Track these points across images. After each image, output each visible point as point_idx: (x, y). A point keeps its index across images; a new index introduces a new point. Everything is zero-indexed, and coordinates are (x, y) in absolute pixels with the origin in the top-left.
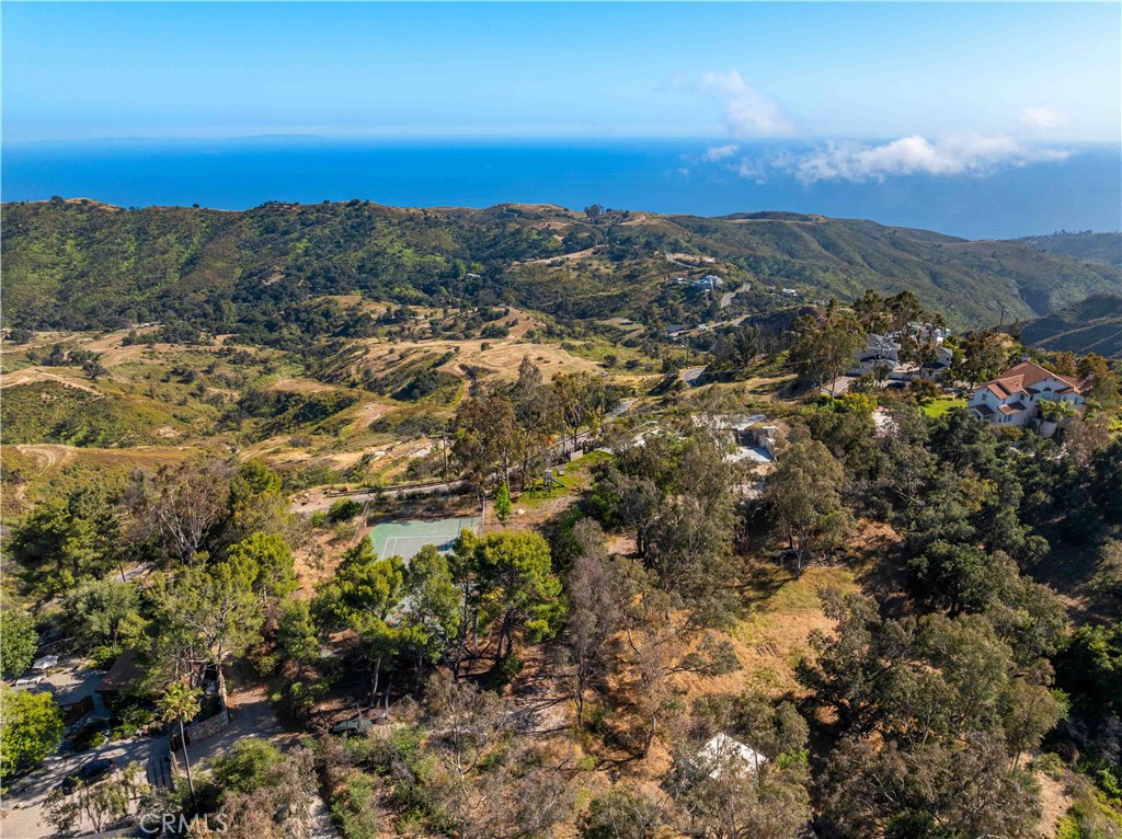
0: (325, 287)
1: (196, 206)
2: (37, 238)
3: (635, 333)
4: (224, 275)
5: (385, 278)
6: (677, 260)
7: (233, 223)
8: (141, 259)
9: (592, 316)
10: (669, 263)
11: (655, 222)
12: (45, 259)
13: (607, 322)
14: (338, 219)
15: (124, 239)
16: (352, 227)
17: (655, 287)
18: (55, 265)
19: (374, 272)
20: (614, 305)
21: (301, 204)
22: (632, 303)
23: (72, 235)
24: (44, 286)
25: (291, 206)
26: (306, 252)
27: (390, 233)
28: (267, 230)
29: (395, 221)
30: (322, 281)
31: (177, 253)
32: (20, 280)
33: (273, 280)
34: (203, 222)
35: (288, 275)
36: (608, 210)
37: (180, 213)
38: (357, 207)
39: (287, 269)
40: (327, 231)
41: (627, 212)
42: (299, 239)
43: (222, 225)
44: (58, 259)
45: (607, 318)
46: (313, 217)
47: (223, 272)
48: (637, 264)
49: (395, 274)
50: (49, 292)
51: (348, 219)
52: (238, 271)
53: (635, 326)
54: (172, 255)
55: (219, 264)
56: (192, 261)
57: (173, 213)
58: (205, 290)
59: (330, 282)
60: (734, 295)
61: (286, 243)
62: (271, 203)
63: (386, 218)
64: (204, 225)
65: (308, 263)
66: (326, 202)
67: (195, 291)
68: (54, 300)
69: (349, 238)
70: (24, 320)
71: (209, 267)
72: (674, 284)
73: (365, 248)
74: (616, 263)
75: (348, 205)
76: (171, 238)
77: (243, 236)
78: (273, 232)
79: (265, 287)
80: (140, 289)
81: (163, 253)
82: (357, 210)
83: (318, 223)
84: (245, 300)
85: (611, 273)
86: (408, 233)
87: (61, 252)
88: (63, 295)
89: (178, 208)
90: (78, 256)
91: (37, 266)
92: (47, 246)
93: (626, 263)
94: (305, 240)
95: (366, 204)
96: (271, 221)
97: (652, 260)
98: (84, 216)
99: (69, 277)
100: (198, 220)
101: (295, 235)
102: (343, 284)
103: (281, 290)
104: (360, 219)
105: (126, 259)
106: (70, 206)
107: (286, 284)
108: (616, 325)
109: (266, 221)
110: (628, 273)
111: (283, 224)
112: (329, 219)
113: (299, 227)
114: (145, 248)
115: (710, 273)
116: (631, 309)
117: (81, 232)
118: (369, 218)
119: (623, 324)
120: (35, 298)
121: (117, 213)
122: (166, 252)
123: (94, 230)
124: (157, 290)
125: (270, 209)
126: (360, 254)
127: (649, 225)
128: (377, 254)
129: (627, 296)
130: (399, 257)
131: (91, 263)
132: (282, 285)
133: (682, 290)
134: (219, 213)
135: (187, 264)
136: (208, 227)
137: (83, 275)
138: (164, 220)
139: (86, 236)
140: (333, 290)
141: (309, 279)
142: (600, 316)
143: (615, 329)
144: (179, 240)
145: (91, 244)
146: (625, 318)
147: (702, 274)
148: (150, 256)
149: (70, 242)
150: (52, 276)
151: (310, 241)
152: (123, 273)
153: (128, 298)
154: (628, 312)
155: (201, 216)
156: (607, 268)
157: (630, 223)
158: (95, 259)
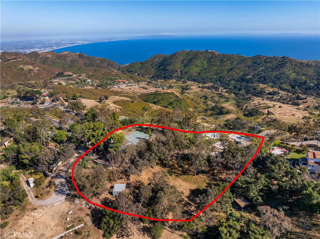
0: (262, 81)
1: (238, 54)
2: (199, 60)
4: (237, 74)
5: (282, 81)
7: (246, 60)
8: (219, 67)
12: (199, 65)
14: (276, 62)
15: (217, 62)
16: (279, 64)
18: (200, 66)
19: (279, 79)
21: (267, 56)
23: (206, 59)
24: (196, 71)
25: (264, 57)
26: (262, 71)
27: (290, 68)
28: (255, 63)
29: (294, 64)
30: (262, 79)
31: (229, 66)
32: (192, 69)
33: (249, 77)
34: (238, 59)
35: (253, 76)
37: (233, 56)
38: (284, 58)
39: (254, 74)
40: (271, 65)
42: (261, 67)
43: (243, 60)
44: (201, 65)
46: (268, 60)
47: (237, 73)
49: (285, 80)
50: (197, 72)
51: (279, 62)
52: (242, 73)
54: (227, 67)
55: (238, 71)
56: (231, 69)
57: (232, 56)
58: (231, 77)
59: (264, 80)
61: (258, 67)
62: (258, 55)
63: (291, 63)
64: (238, 60)
65: (261, 74)
66: (275, 56)
67: (228, 77)
68: (197, 75)
69: (277, 67)
70: (189, 78)
71: (235, 71)
73: (279, 71)
75: (281, 58)
76: (229, 62)
77: (247, 64)
78: (256, 63)
79: (246, 79)
80: (216, 75)
81: (225, 66)
82: (283, 59)
83: (269, 62)
84: (240, 81)
86: (296, 68)
87: (202, 63)
88: (199, 74)
89: (233, 55)
90: (206, 65)
91: (197, 66)
92: (200, 62)
94: (263, 67)
95: (287, 58)
96: (256, 61)
98: (210, 55)
99: (202, 70)
100: (237, 58)
101: (261, 65)
102: (268, 81)
103: (249, 80)
104: (283, 62)
105: (216, 67)
106: (209, 52)
107: (252, 79)
109: (255, 60)
111: (259, 61)
112: (273, 61)
113: (263, 63)
114: (221, 64)
117: (209, 59)
118: (286, 62)
120: (193, 73)
121: (218, 55)
122: (226, 66)
123: (211, 59)
124: (219, 75)
125: (258, 57)
126: (277, 73)
128: (282, 74)
130: (289, 75)
131: (208, 67)
132: (250, 79)
134: (244, 57)
135: (230, 70)
136: (239, 60)
137: (205, 69)
138: (229, 57)
139: (209, 60)
140: (264, 82)
141: (259, 78)
144: (230, 63)
145: (210, 62)
148: (222, 66)
149: (206, 61)
150: (199, 69)
151: (265, 67)
152: (214, 70)
153: (213, 76)
155: (239, 57)
158: (209, 66)
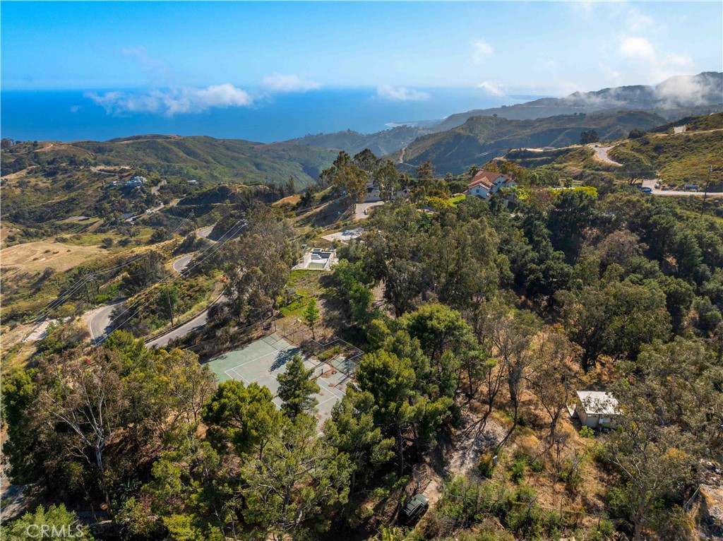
3: (95, 224)
6: (100, 170)
9: (49, 219)
10: (95, 173)
11: (63, 148)
13: (67, 221)
17: (96, 190)
20: (68, 207)
22: (81, 204)
36: (17, 142)
41: (36, 142)
45: (64, 218)
48: (69, 177)
53: (92, 220)
60: (158, 188)
72: (111, 186)
74: (50, 178)
85: (50, 187)
93: (59, 177)
97: (80, 173)
108: (75, 222)
110: (64, 184)
115: (136, 175)
116: (82, 209)
119: (82, 220)
127: (59, 151)
129: (75, 200)
133: (120, 190)
142: (56, 217)
143: (77, 224)
146: (81, 215)
147: (130, 177)
154: (81, 211)
156: (44, 183)
157: (43, 150)
